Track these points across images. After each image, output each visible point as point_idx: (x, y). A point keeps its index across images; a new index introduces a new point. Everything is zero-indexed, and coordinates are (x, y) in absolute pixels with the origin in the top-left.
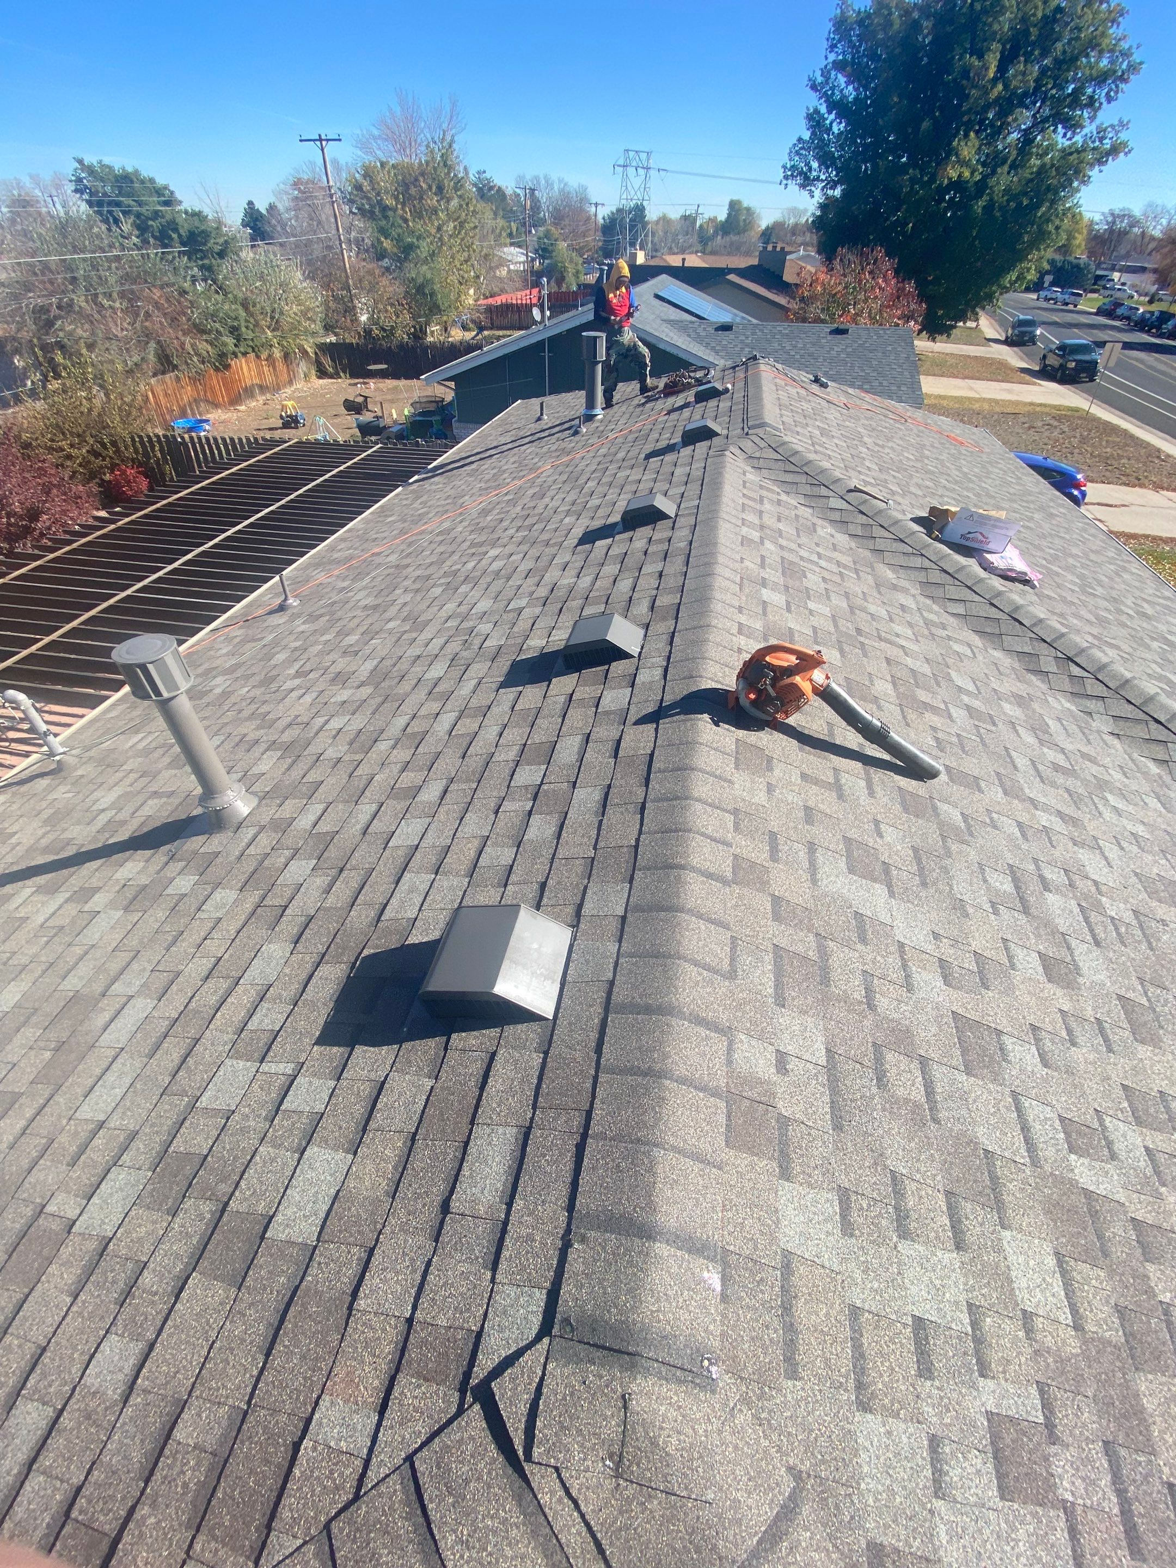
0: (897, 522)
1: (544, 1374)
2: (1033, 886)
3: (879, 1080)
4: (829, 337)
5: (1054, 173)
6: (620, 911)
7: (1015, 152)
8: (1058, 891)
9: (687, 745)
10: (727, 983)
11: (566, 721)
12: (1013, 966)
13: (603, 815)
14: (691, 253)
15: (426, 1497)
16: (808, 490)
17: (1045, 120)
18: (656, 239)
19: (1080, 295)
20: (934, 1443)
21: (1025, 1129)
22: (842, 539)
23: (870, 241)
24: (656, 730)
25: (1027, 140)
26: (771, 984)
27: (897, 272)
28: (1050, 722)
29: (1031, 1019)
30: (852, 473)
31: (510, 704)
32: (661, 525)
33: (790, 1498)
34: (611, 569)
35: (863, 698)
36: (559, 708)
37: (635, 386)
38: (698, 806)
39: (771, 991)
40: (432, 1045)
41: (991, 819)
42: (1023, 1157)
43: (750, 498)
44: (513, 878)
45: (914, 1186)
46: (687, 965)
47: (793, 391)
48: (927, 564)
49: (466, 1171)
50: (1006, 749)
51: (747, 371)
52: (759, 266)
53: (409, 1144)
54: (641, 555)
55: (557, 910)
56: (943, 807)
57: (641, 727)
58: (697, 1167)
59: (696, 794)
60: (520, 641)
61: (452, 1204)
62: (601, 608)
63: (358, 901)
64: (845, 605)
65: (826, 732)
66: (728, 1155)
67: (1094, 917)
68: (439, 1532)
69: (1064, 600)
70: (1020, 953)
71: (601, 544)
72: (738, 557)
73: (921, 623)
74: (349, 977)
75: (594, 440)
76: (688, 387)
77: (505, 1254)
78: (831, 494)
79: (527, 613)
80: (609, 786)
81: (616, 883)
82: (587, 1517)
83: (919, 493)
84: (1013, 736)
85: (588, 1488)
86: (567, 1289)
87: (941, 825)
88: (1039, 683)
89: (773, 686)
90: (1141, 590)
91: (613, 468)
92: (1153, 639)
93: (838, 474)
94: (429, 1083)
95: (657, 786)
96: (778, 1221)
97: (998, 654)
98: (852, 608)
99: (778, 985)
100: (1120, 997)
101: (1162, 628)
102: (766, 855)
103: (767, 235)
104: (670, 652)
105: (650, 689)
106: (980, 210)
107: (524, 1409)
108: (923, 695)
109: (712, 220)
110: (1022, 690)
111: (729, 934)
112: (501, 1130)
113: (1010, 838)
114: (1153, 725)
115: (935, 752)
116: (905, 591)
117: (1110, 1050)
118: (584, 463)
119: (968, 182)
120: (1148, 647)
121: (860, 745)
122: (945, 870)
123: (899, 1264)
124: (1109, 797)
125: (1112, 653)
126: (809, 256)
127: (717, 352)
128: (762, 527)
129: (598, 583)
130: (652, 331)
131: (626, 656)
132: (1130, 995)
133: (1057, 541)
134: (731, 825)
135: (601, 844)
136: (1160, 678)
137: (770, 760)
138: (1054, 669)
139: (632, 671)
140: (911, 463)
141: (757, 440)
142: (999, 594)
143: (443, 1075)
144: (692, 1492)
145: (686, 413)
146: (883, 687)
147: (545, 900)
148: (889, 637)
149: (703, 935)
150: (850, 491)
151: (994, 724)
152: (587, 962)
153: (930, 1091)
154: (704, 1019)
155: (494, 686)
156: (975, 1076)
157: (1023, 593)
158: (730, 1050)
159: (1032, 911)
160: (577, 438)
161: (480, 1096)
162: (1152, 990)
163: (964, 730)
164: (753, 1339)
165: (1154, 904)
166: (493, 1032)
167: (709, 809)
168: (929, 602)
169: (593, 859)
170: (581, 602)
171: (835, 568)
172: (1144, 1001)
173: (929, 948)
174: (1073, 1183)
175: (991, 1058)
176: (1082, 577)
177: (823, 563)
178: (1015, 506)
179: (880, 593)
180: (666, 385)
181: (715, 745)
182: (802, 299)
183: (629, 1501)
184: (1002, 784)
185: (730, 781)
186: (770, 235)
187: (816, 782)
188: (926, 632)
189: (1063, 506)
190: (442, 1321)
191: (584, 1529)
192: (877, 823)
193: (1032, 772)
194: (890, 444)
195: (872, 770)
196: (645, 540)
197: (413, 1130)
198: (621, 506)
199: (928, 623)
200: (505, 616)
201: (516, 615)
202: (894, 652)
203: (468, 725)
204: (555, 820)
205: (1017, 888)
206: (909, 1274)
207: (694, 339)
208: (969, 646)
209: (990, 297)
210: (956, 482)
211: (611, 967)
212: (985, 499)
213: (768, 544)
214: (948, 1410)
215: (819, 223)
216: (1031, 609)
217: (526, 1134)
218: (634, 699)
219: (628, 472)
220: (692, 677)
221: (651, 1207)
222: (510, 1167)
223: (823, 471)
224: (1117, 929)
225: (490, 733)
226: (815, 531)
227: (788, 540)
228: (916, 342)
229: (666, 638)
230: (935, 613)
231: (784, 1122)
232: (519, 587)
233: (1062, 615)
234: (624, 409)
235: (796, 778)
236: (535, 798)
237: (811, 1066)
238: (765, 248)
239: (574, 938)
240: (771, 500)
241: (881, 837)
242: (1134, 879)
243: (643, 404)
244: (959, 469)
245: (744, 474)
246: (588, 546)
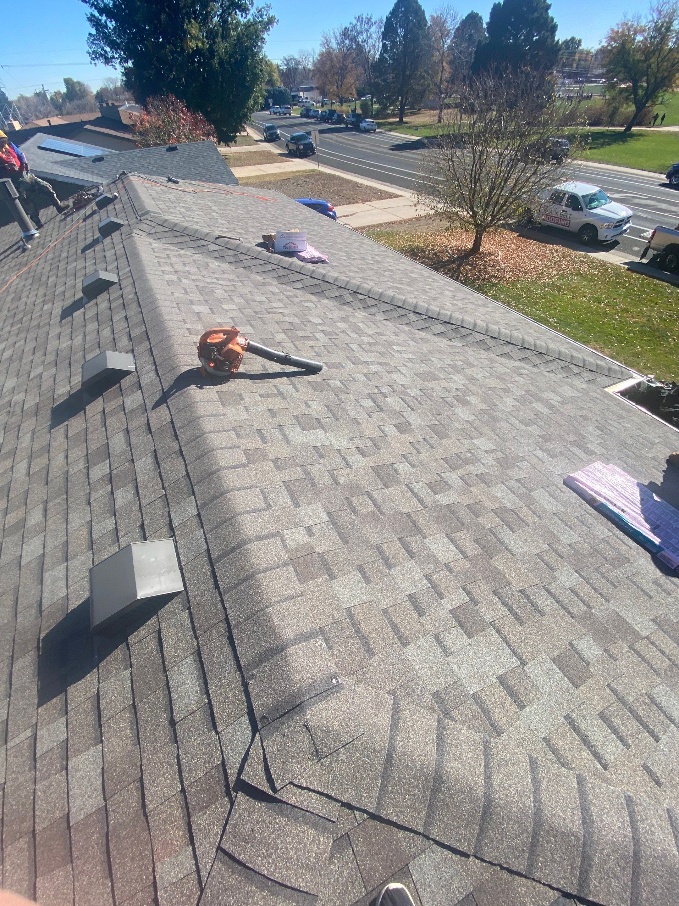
0: (249, 249)
1: (263, 750)
2: (380, 398)
3: (354, 512)
4: (168, 154)
5: (246, 39)
6: (195, 512)
7: (220, 29)
8: (390, 396)
9: (190, 406)
10: (268, 512)
11: (108, 427)
12: (386, 435)
13: (159, 468)
14: (53, 116)
15: (236, 856)
16: (193, 244)
17: (228, 8)
18: (23, 112)
19: (289, 108)
20: (436, 637)
21: (416, 496)
22: (225, 266)
23: (164, 92)
24: (168, 407)
25: (224, 22)
26: (289, 500)
27: (188, 107)
28: (360, 325)
29: (401, 452)
30: (213, 228)
31: (63, 436)
32: (111, 289)
33: (394, 703)
34: (92, 327)
35: (273, 346)
36: (99, 422)
37: (52, 210)
38: (212, 435)
39: (290, 503)
40: (119, 653)
41: (353, 378)
42: (420, 507)
43: (161, 258)
44: (121, 533)
45: (386, 545)
46: (243, 516)
47: (158, 189)
48: (274, 267)
49: (174, 697)
50: (346, 344)
51: (123, 183)
52: (103, 117)
53: (133, 711)
54: (108, 311)
55: (158, 534)
56: (331, 382)
57: (158, 409)
58: (291, 603)
59: (207, 430)
60: (50, 394)
61: (175, 718)
62: (98, 352)
63: (19, 610)
64: (242, 301)
65: (262, 369)
66: (304, 586)
67: (407, 399)
68: (251, 863)
69: (342, 265)
70: (386, 429)
71: (78, 314)
72: (169, 293)
73: (285, 298)
74: (39, 656)
75: (40, 251)
76: (89, 201)
77: (217, 716)
78: (207, 243)
79: (45, 375)
80: (155, 451)
81: (185, 499)
82: (316, 789)
83: (254, 230)
84: (347, 337)
85: (309, 777)
86: (256, 705)
87: (333, 390)
88: (348, 309)
89: (220, 355)
90: (372, 251)
91: (62, 265)
92: (385, 271)
93: (206, 230)
94: (127, 673)
95: (183, 437)
96: (338, 600)
97: (326, 301)
98: (247, 301)
99: (293, 498)
100: (428, 426)
101: (386, 265)
102: (260, 442)
103: (100, 96)
104: (154, 360)
105: (152, 385)
106: (217, 66)
107: (262, 773)
108: (301, 334)
109: (58, 93)
110: (342, 314)
111: (258, 489)
112: (183, 663)
113: (363, 382)
114: (398, 309)
115: (317, 358)
116: (270, 284)
117: (433, 448)
118: (40, 268)
119: (202, 49)
120: (384, 276)
121: (282, 368)
122: (343, 409)
123: (393, 579)
124: (395, 347)
125: (371, 283)
126: (133, 106)
127: (101, 176)
128: (176, 272)
129: (88, 338)
130: (47, 171)
131: (127, 373)
132: (431, 423)
133: (330, 238)
134: (235, 437)
135: (166, 484)
136: (393, 287)
137: (240, 395)
138: (352, 300)
139: (136, 379)
140: (244, 216)
141: (148, 222)
142: (313, 271)
143: (134, 662)
144: (353, 736)
145: (96, 217)
146: (280, 336)
147: (148, 534)
148: (272, 310)
149: (245, 497)
150: (217, 238)
151: (337, 335)
152: (189, 549)
153: (376, 504)
154: (264, 536)
155: (46, 430)
156: (390, 487)
157: (324, 268)
158: (283, 541)
159: (384, 408)
160: (27, 253)
161: (163, 657)
162: (438, 417)
163: (326, 343)
164: (350, 655)
165: (426, 383)
166: (153, 619)
167: (219, 434)
168: (284, 286)
169: (166, 495)
170: (81, 353)
171: (228, 283)
172: (437, 423)
173: (350, 445)
174: (441, 506)
175: (392, 476)
176: (346, 252)
177: (221, 282)
178: (305, 226)
179: (258, 289)
180: (74, 203)
181: (206, 400)
182: (141, 134)
183: (330, 765)
184: (351, 361)
185: (223, 415)
186: (102, 96)
187: (268, 396)
188: (289, 302)
189: (325, 220)
190: (200, 774)
191: (318, 795)
192: (305, 402)
193: (361, 350)
194: (228, 208)
195: (292, 378)
196: (106, 302)
197: (132, 702)
198: (79, 286)
199: (288, 297)
200: (31, 384)
201: (38, 380)
202: (278, 317)
203: (39, 464)
204: (130, 487)
205: (374, 402)
206: (398, 581)
207: (81, 171)
208: (312, 302)
209: (245, 116)
210: (271, 221)
211: (204, 543)
212: (289, 226)
213: (184, 281)
214: (436, 621)
215: (128, 85)
216: (330, 274)
217: (198, 654)
218: (145, 396)
219: (74, 264)
220: (174, 368)
221: (277, 636)
222: (198, 676)
223: (196, 231)
224: (417, 400)
225: (59, 460)
226: (208, 266)
227: (195, 275)
228: (219, 149)
229: (147, 353)
230: (290, 291)
231: (322, 556)
232: (32, 361)
233: (344, 273)
234: (52, 225)
235: (258, 398)
236: (111, 482)
237: (323, 525)
238: (101, 106)
239: (176, 542)
240: (174, 256)
241: (309, 407)
242: (416, 377)
243: (65, 219)
244: (270, 213)
245: (150, 244)
246: (69, 318)
